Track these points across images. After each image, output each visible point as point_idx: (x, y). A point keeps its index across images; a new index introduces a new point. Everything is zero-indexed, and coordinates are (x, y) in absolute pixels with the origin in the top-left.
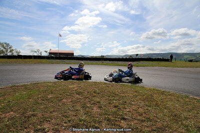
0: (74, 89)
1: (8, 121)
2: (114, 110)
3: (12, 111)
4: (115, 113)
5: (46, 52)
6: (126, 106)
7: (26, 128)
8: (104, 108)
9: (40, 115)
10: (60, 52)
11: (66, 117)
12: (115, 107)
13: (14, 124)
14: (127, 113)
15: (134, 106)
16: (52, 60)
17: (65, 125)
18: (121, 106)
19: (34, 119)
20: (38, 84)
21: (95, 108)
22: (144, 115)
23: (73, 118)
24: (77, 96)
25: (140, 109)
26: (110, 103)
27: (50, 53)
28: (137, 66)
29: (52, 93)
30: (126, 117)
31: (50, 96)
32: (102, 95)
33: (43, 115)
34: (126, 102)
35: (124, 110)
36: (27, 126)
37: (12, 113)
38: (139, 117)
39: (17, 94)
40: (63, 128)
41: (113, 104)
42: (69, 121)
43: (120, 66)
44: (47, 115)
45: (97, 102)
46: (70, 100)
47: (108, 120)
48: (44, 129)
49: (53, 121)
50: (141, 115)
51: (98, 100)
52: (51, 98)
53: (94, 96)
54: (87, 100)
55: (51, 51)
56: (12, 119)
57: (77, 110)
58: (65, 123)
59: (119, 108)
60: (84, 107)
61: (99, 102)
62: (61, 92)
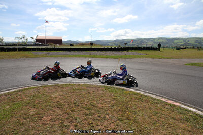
0: (56, 100)
5: (33, 38)
8: (79, 126)
12: (90, 124)
15: (106, 122)
16: (38, 52)
18: (94, 123)
21: (71, 128)
25: (111, 125)
26: (85, 120)
28: (124, 58)
29: (34, 106)
32: (81, 107)
34: (100, 117)
35: (96, 128)
41: (88, 121)
43: (107, 58)
51: (76, 115)
52: (33, 115)
55: (38, 38)
59: (92, 126)
60: (61, 127)
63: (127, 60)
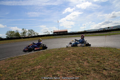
0: (71, 52)
1: (38, 70)
2: (97, 64)
3: (39, 65)
4: (98, 65)
5: (52, 32)
6: (105, 61)
7: (48, 74)
8: (91, 62)
9: (54, 67)
10: (59, 31)
11: (69, 68)
12: (98, 62)
13: (41, 72)
14: (107, 65)
15: (111, 61)
16: (56, 36)
17: (68, 73)
18: (102, 61)
19: (51, 70)
20: (50, 50)
21: (85, 63)
22: (119, 67)
23: (73, 69)
24: (73, 56)
25: (116, 63)
26: (94, 60)
27: (54, 32)
29: (58, 55)
30: (106, 68)
31: (57, 57)
32: (88, 55)
33: (55, 67)
34: (104, 59)
35: (104, 64)
36: (48, 73)
37: (39, 66)
38: (115, 69)
39: (40, 56)
40: (68, 74)
41: (96, 60)
42: (71, 71)
44: (58, 67)
45: (86, 59)
46: (69, 59)
47: (94, 70)
48: (57, 75)
49: (62, 70)
50: (117, 67)
51: (86, 58)
52: (58, 58)
53: (84, 56)
54: (80, 58)
55: (55, 31)
56: (40, 69)
57: (74, 64)
58: (68, 72)
59: (100, 63)
60: (78, 62)
61: (87, 59)
62: (64, 54)
63: (112, 36)
